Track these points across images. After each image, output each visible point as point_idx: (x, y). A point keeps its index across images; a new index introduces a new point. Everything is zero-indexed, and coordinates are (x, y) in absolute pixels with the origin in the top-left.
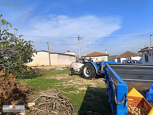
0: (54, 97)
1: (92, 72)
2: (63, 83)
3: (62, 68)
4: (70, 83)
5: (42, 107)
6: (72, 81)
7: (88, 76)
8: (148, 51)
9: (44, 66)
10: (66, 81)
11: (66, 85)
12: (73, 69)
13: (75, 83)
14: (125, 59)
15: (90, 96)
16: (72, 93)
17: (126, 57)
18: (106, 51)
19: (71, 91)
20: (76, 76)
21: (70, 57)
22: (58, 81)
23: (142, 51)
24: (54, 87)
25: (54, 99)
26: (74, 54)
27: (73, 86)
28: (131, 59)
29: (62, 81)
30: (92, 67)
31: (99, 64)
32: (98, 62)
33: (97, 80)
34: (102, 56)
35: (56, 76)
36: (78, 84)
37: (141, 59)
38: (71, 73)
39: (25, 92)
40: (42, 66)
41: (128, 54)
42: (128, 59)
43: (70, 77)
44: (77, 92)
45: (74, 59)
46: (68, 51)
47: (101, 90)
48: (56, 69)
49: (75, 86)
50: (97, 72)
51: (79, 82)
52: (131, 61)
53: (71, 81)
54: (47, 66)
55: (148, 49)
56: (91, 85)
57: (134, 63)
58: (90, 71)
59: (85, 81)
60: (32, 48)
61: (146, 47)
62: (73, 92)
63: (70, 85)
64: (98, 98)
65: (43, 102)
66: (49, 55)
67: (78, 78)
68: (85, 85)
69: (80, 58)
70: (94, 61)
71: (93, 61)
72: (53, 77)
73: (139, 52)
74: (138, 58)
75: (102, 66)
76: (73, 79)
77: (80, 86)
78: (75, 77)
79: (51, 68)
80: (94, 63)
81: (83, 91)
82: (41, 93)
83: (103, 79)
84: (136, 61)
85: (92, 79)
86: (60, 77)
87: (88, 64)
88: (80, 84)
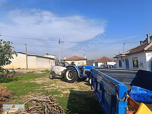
0: (45, 100)
1: (74, 75)
2: (44, 86)
3: (41, 71)
4: (53, 87)
5: (32, 111)
6: (55, 85)
7: (70, 79)
8: (122, 57)
9: (20, 69)
10: (48, 84)
11: (49, 89)
12: (54, 72)
13: (57, 87)
14: (102, 64)
15: (74, 99)
16: (56, 97)
17: (103, 62)
18: (85, 56)
19: (55, 95)
20: (57, 79)
21: (50, 60)
22: (39, 85)
23: (117, 57)
24: (36, 91)
25: (45, 102)
26: (53, 57)
27: (56, 89)
28: (107, 64)
29: (43, 84)
30: (75, 70)
31: (81, 68)
32: (80, 66)
33: (79, 83)
34: (81, 60)
35: (35, 79)
36: (61, 88)
37: (116, 65)
38: (52, 76)
39: (5, 97)
40: (18, 69)
41: (105, 60)
42: (105, 64)
43: (51, 80)
44: (61, 96)
45: (53, 63)
46: (48, 54)
47: (84, 92)
48: (35, 73)
49: (58, 89)
50: (79, 76)
51: (61, 86)
52: (107, 66)
53: (53, 85)
54: (24, 69)
55: (122, 55)
56: (74, 88)
57: (111, 67)
58: (72, 74)
59: (67, 84)
60: (12, 50)
61: (120, 54)
62: (57, 95)
63: (53, 89)
64: (82, 100)
65: (33, 106)
66: (27, 58)
67: (59, 82)
68: (68, 88)
69: (60, 62)
70: (77, 65)
71: (75, 65)
72: (32, 80)
73: (114, 58)
74: (113, 63)
75: (84, 70)
76: (55, 83)
77: (63, 90)
78: (56, 81)
79: (29, 72)
80: (76, 67)
81: (67, 94)
82: (30, 96)
83: (85, 82)
84: (112, 66)
85: (74, 82)
86: (41, 81)
87: (71, 68)
88: (63, 87)
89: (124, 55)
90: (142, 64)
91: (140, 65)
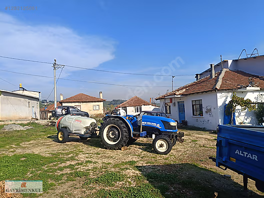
4: (89, 162)
7: (112, 143)
8: (171, 99)
10: (71, 157)
13: (99, 162)
17: (135, 106)
18: (101, 94)
28: (141, 109)
30: (123, 125)
34: (95, 102)
38: (63, 137)
45: (36, 106)
50: (132, 135)
53: (83, 157)
62: (121, 183)
72: (17, 149)
73: (157, 100)
74: (150, 108)
80: (126, 118)
85: (122, 149)
87: (115, 120)
89: (179, 96)
90: (209, 111)
91: (206, 112)
